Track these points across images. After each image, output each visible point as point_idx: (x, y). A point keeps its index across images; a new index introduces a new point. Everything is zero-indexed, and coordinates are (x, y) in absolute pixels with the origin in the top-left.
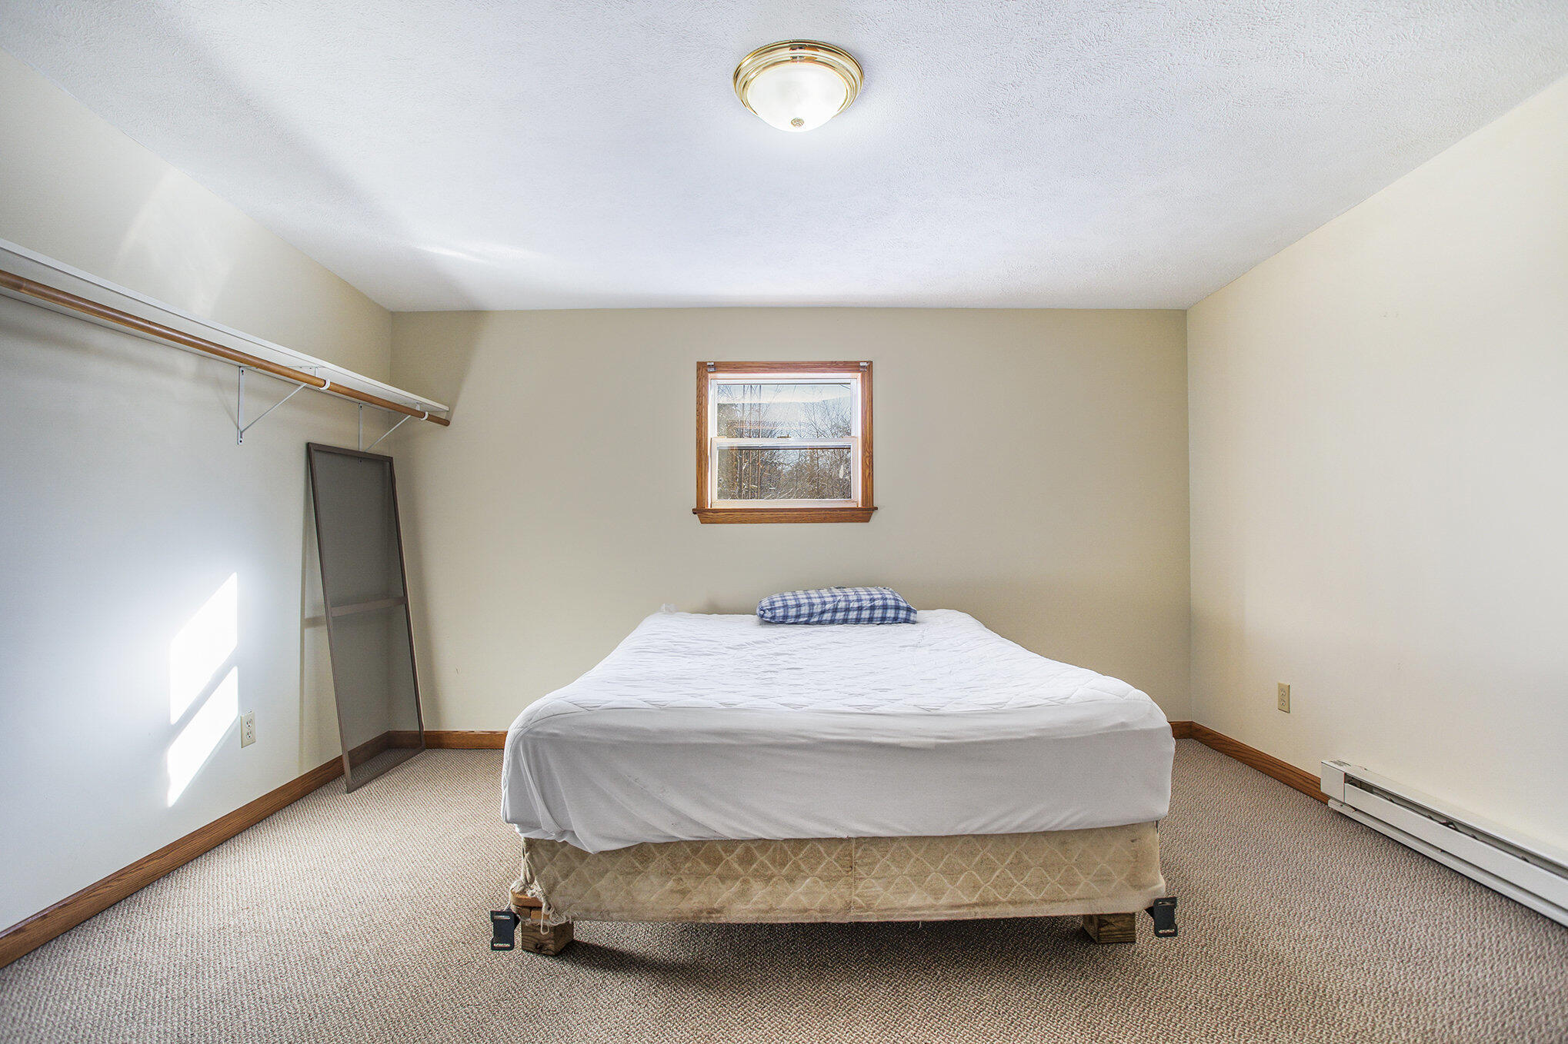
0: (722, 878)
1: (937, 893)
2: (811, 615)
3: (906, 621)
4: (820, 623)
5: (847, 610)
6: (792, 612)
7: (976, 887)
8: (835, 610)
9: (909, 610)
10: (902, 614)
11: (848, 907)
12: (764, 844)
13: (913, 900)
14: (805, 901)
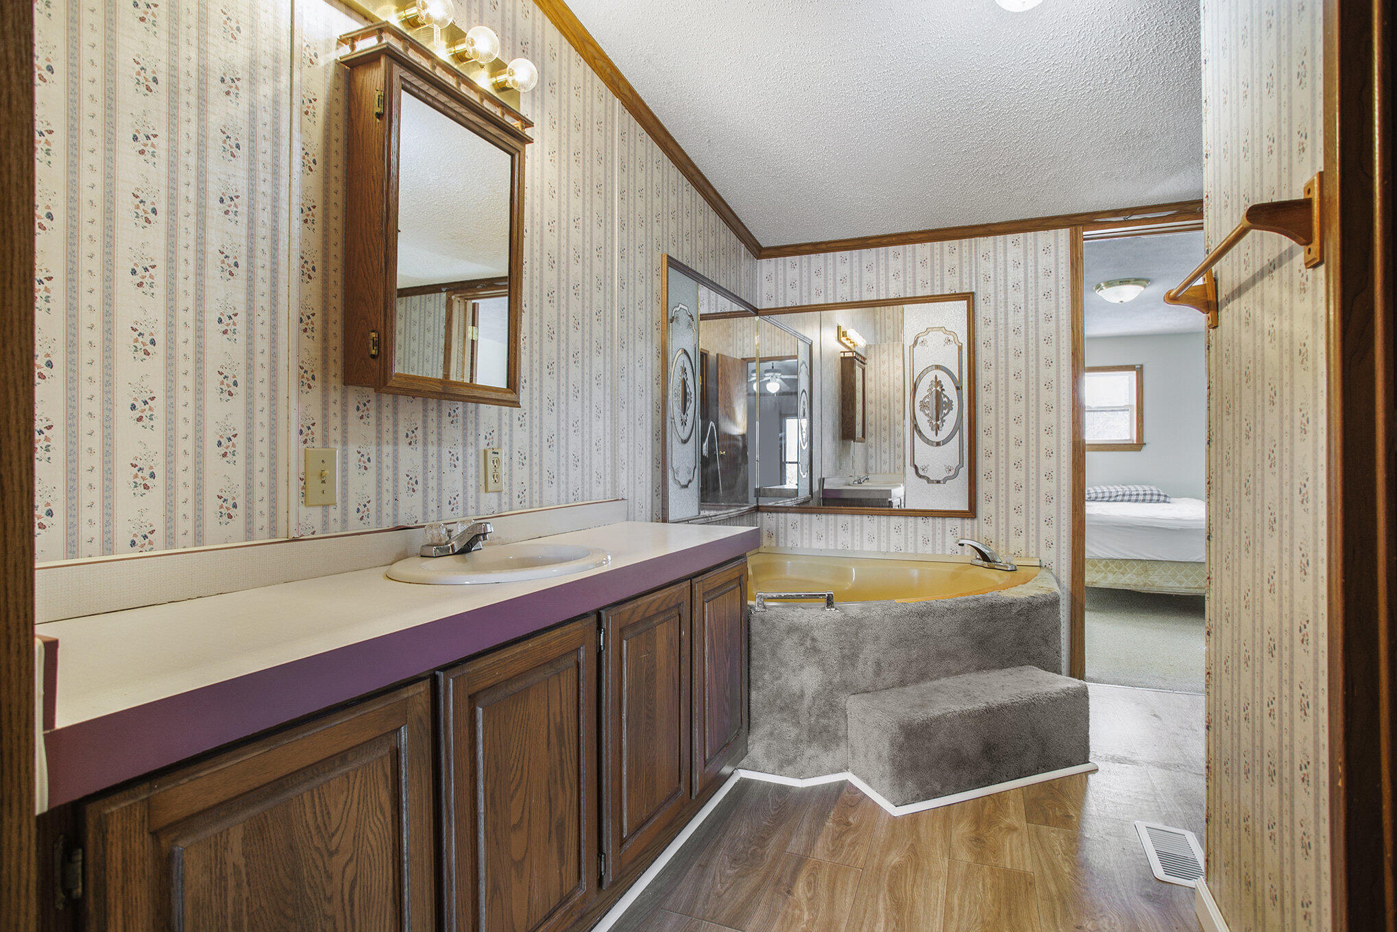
0: (1097, 572)
1: (1181, 583)
2: (1110, 497)
3: (1164, 502)
4: (1115, 501)
5: (1131, 495)
6: (1100, 495)
7: (1197, 582)
8: (1124, 495)
9: (1166, 496)
10: (1162, 498)
11: (1145, 585)
12: (1113, 560)
13: (1170, 584)
14: (1128, 582)
